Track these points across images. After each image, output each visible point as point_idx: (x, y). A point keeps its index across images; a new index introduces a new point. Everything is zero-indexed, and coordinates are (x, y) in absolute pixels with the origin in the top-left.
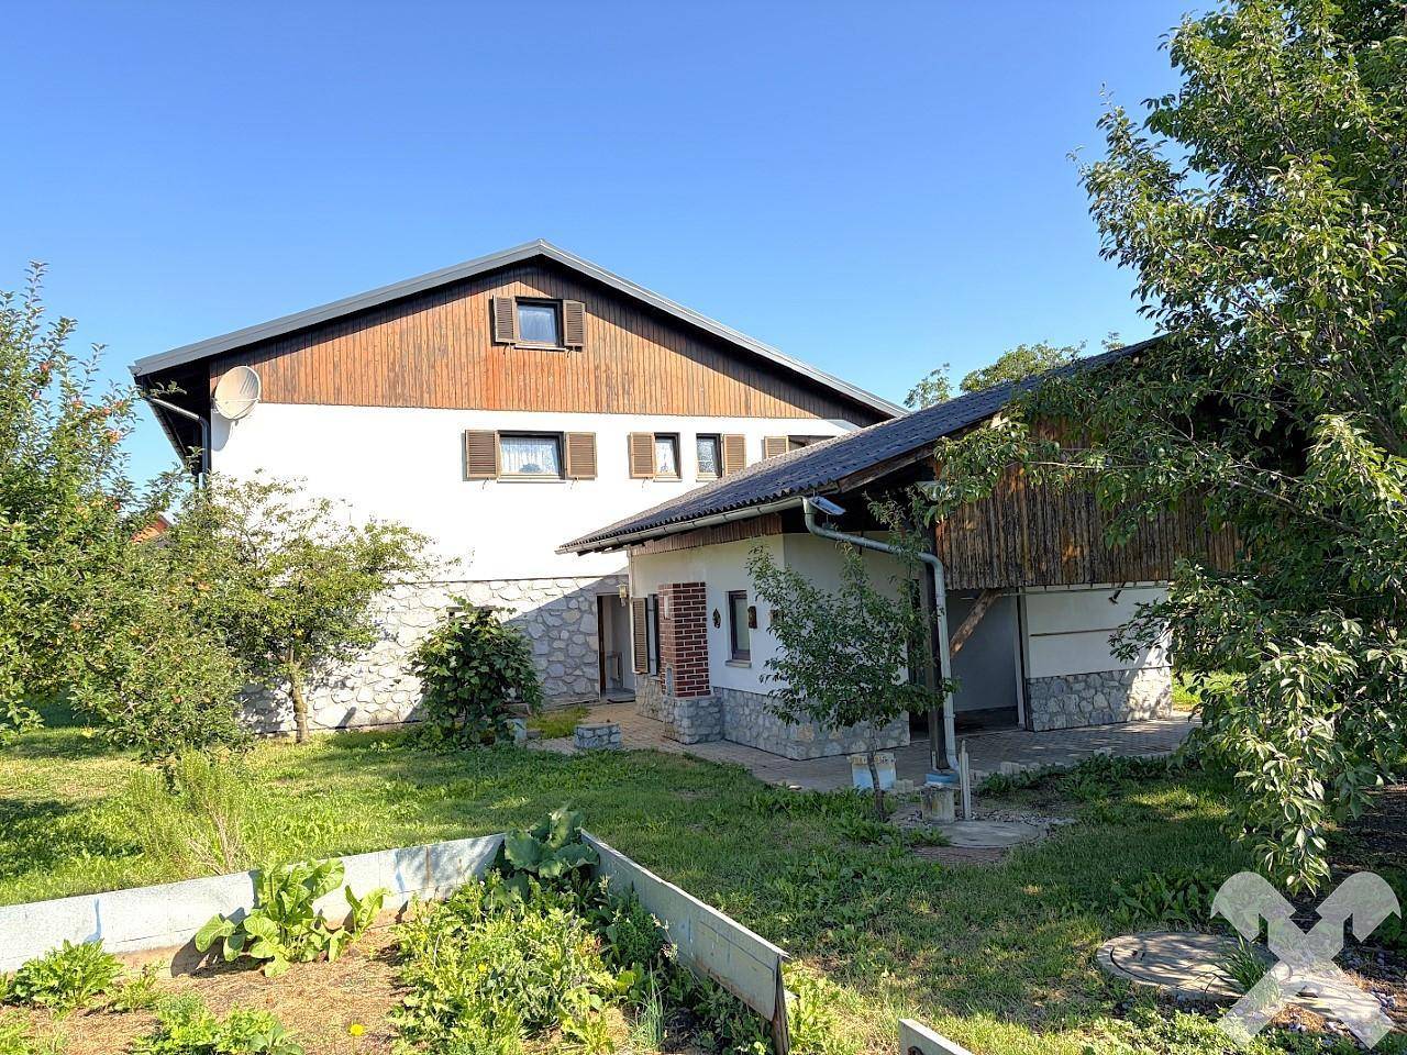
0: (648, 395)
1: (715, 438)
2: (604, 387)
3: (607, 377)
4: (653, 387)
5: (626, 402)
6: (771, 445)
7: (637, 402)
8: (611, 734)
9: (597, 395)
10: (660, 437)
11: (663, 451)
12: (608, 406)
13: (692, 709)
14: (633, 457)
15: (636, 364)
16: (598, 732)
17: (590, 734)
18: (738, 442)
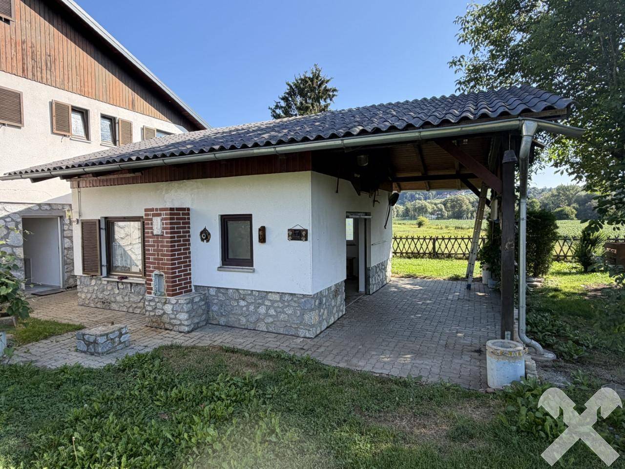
0: (66, 77)
1: (112, 120)
2: (29, 59)
3: (33, 52)
4: (70, 72)
5: (49, 77)
6: (147, 132)
7: (58, 80)
8: (121, 335)
9: (23, 64)
10: (75, 110)
11: (76, 120)
12: (33, 75)
13: (189, 305)
14: (54, 119)
15: (57, 51)
16: (111, 336)
17: (104, 339)
18: (128, 126)
